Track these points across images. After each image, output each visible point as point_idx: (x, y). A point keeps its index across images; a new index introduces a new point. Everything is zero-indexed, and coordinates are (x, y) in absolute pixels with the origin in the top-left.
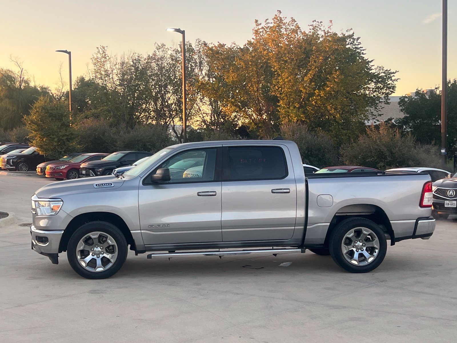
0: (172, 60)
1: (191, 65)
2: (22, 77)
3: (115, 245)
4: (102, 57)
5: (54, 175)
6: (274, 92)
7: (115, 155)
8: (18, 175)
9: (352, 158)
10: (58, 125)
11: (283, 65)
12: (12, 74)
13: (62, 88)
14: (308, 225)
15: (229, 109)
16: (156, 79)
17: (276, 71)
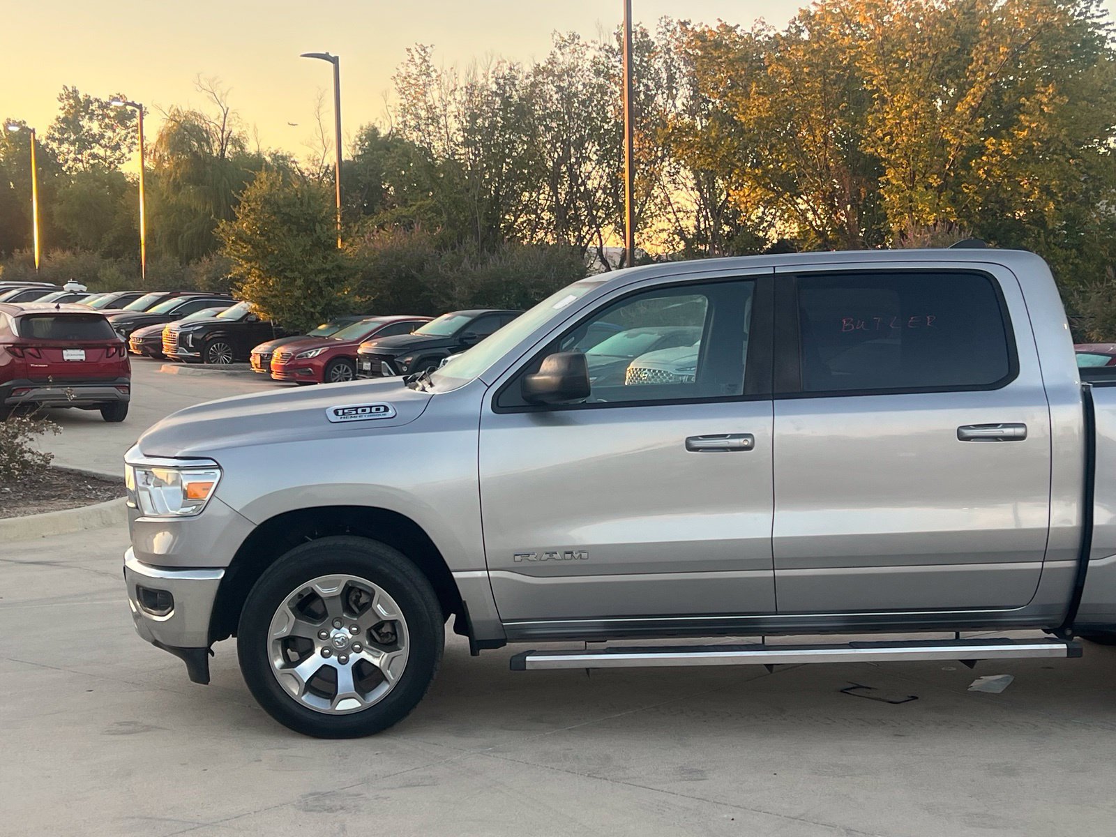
0: (598, 73)
1: (646, 86)
2: (227, 128)
3: (400, 623)
4: (421, 73)
5: (292, 374)
6: (872, 147)
7: (448, 321)
8: (205, 375)
9: (1108, 322)
10: (305, 246)
11: (897, 75)
12: (203, 121)
13: (322, 156)
14: (1091, 557)
15: (749, 195)
16: (554, 125)
17: (878, 90)
